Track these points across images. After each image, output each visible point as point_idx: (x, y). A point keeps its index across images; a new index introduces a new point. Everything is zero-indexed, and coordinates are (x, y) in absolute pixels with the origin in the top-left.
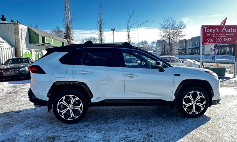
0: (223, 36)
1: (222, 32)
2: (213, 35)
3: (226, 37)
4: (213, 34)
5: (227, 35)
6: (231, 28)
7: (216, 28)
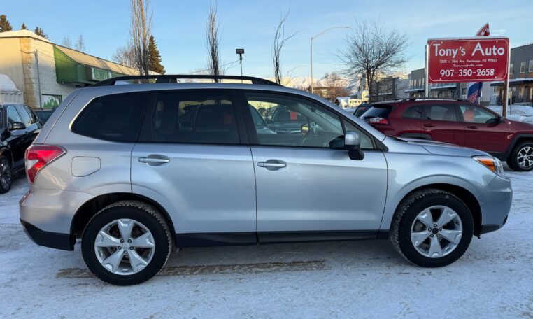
0: (475, 64)
1: (473, 55)
3: (482, 65)
4: (454, 59)
5: (485, 60)
6: (494, 46)
7: (460, 48)
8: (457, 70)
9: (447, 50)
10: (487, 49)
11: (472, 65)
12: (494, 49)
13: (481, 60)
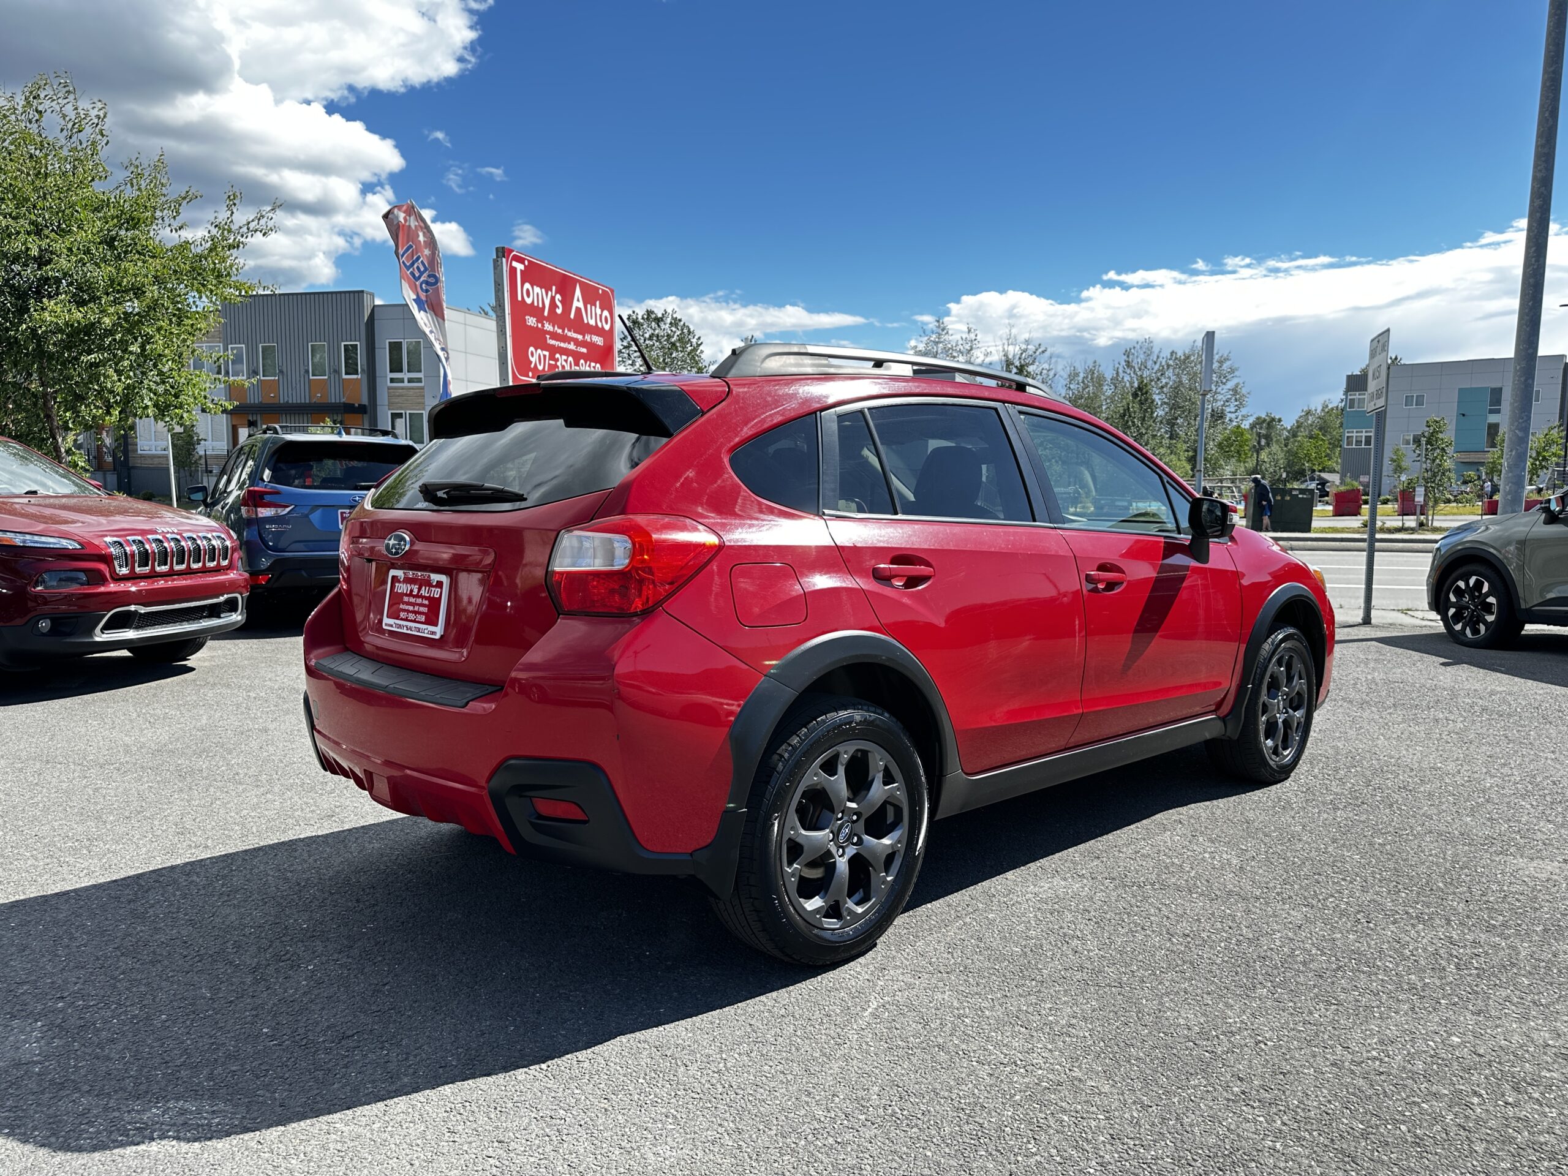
0: (577, 343)
1: (572, 316)
2: (548, 327)
3: (584, 350)
4: (547, 319)
5: (588, 338)
6: (598, 303)
7: (554, 288)
8: (553, 350)
9: (537, 289)
10: (589, 306)
11: (572, 346)
12: (599, 311)
13: (584, 337)
